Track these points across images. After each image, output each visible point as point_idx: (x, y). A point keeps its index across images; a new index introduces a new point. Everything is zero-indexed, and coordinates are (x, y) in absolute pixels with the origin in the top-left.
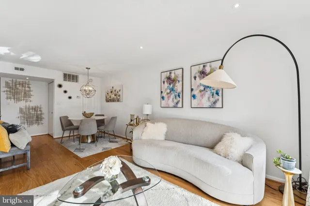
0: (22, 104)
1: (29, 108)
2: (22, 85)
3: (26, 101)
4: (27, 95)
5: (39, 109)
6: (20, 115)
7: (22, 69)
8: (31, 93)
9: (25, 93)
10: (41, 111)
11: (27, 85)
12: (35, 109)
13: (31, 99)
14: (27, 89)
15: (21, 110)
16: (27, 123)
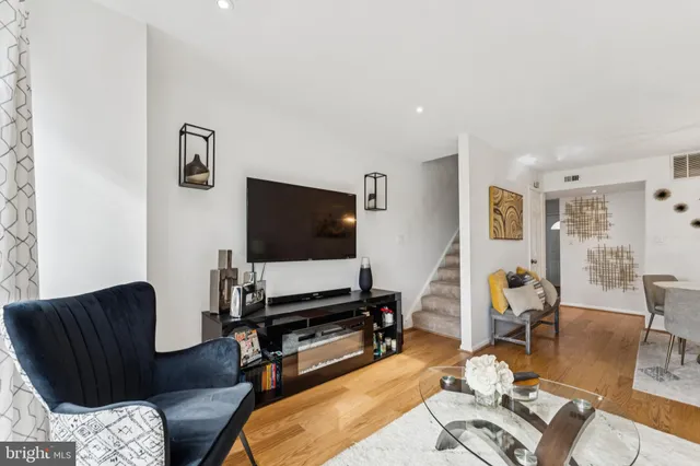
0: (592, 243)
1: (604, 251)
2: (592, 205)
3: (600, 238)
4: (601, 225)
5: (625, 254)
6: (588, 265)
7: (575, 178)
8: (608, 219)
9: (597, 221)
10: (629, 258)
11: (600, 206)
12: (618, 254)
13: (607, 232)
14: (601, 212)
15: (590, 255)
16: (602, 281)
